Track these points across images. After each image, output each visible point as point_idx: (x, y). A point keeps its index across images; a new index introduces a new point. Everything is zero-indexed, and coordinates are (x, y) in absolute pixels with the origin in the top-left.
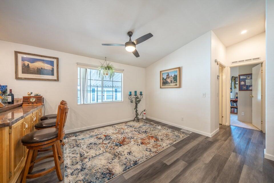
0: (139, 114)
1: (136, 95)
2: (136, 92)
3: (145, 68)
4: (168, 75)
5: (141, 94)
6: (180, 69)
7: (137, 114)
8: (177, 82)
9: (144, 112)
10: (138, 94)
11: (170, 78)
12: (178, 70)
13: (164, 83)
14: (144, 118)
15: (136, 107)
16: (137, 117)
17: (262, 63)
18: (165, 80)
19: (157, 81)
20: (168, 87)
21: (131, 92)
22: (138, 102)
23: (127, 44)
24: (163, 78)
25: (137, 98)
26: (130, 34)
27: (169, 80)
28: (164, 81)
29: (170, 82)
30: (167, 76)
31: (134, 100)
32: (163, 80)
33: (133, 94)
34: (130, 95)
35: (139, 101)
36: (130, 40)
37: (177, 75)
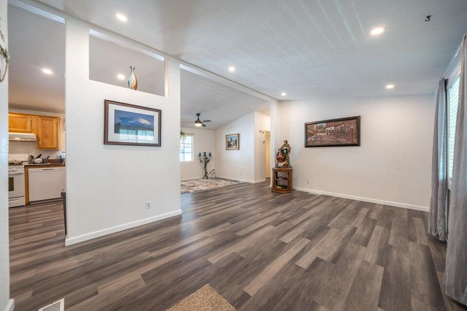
0: (208, 173)
1: (205, 156)
2: (205, 153)
3: (215, 130)
4: (231, 139)
5: (210, 155)
6: (239, 135)
7: (206, 173)
8: (237, 145)
9: (214, 172)
10: (207, 155)
12: (237, 136)
13: (229, 145)
14: (214, 177)
15: (205, 166)
16: (206, 175)
18: (230, 143)
19: (224, 144)
20: (231, 149)
21: (200, 153)
22: (207, 161)
23: (196, 122)
24: (228, 141)
25: (206, 158)
26: (198, 115)
27: (232, 143)
29: (233, 145)
31: (203, 160)
32: (228, 143)
33: (202, 154)
34: (200, 156)
35: (209, 161)
36: (198, 119)
37: (237, 140)
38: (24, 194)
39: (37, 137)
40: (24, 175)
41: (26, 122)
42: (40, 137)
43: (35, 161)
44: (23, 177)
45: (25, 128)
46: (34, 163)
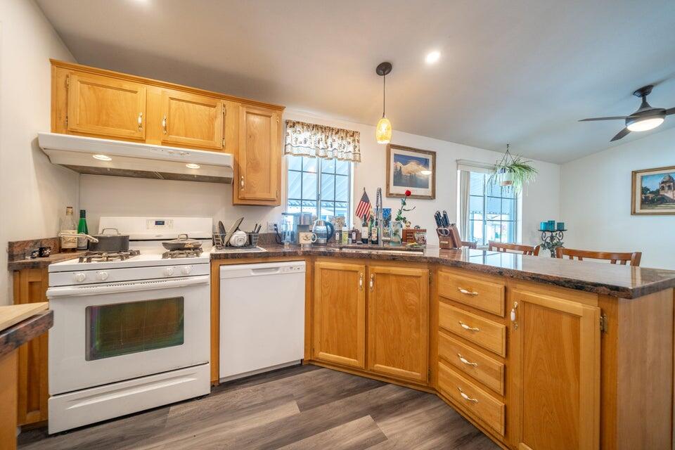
3: (561, 164)
5: (561, 228)
13: (650, 200)
20: (666, 211)
24: (644, 190)
26: (644, 92)
36: (645, 104)
38: (207, 356)
39: (237, 164)
40: (208, 288)
41: (212, 119)
42: (243, 165)
43: (232, 241)
44: (207, 292)
45: (211, 137)
46: (229, 246)
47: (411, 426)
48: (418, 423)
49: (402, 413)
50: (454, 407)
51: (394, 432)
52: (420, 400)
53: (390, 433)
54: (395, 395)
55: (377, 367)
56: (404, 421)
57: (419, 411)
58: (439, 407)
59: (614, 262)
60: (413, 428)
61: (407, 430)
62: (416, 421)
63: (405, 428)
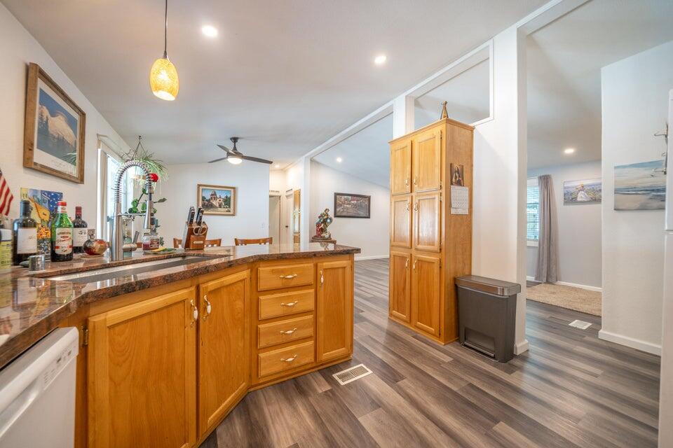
4: (214, 195)
6: (234, 190)
8: (230, 207)
11: (218, 200)
12: (231, 190)
13: (207, 205)
17: (280, 197)
18: (209, 201)
20: (212, 213)
24: (204, 198)
27: (215, 203)
28: (206, 202)
29: (218, 205)
30: (212, 195)
32: (203, 200)
37: (230, 198)
47: (283, 420)
48: (280, 415)
49: (266, 425)
50: (266, 385)
51: (289, 436)
52: (252, 407)
53: (290, 440)
54: (238, 428)
55: (210, 421)
56: (277, 426)
57: (266, 410)
58: (264, 395)
59: (260, 244)
60: (285, 419)
61: (287, 424)
62: (278, 415)
63: (285, 425)
